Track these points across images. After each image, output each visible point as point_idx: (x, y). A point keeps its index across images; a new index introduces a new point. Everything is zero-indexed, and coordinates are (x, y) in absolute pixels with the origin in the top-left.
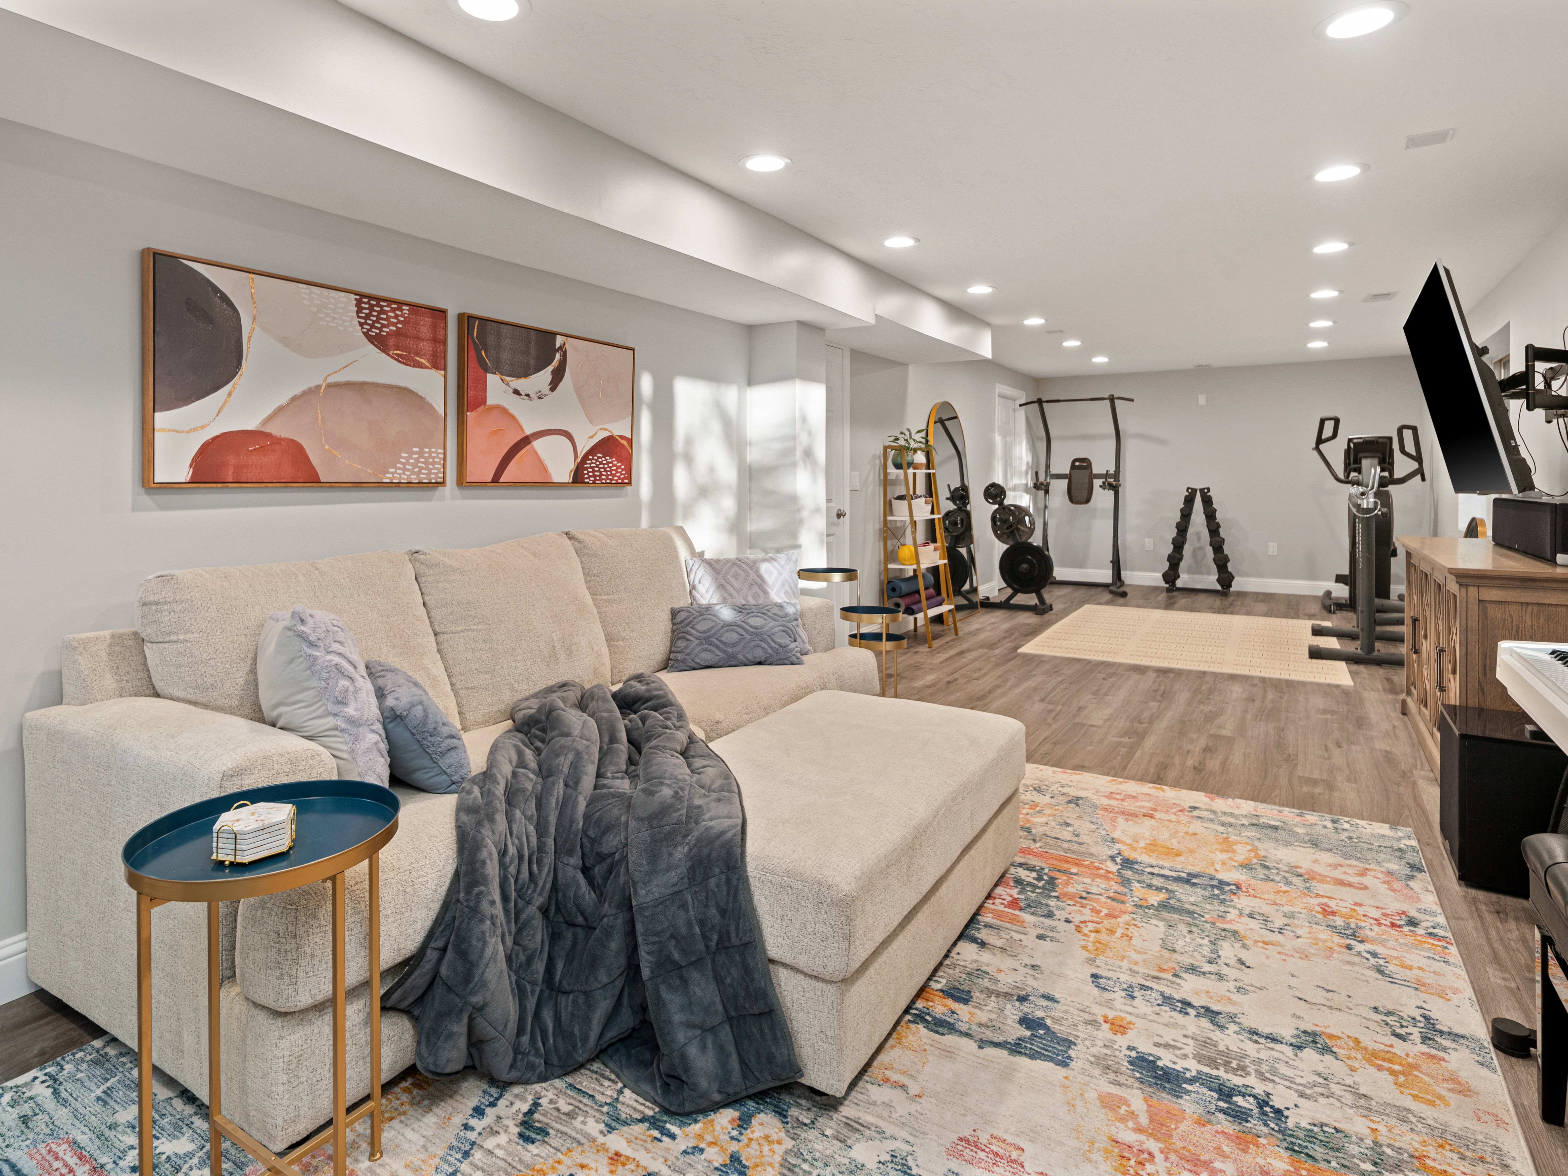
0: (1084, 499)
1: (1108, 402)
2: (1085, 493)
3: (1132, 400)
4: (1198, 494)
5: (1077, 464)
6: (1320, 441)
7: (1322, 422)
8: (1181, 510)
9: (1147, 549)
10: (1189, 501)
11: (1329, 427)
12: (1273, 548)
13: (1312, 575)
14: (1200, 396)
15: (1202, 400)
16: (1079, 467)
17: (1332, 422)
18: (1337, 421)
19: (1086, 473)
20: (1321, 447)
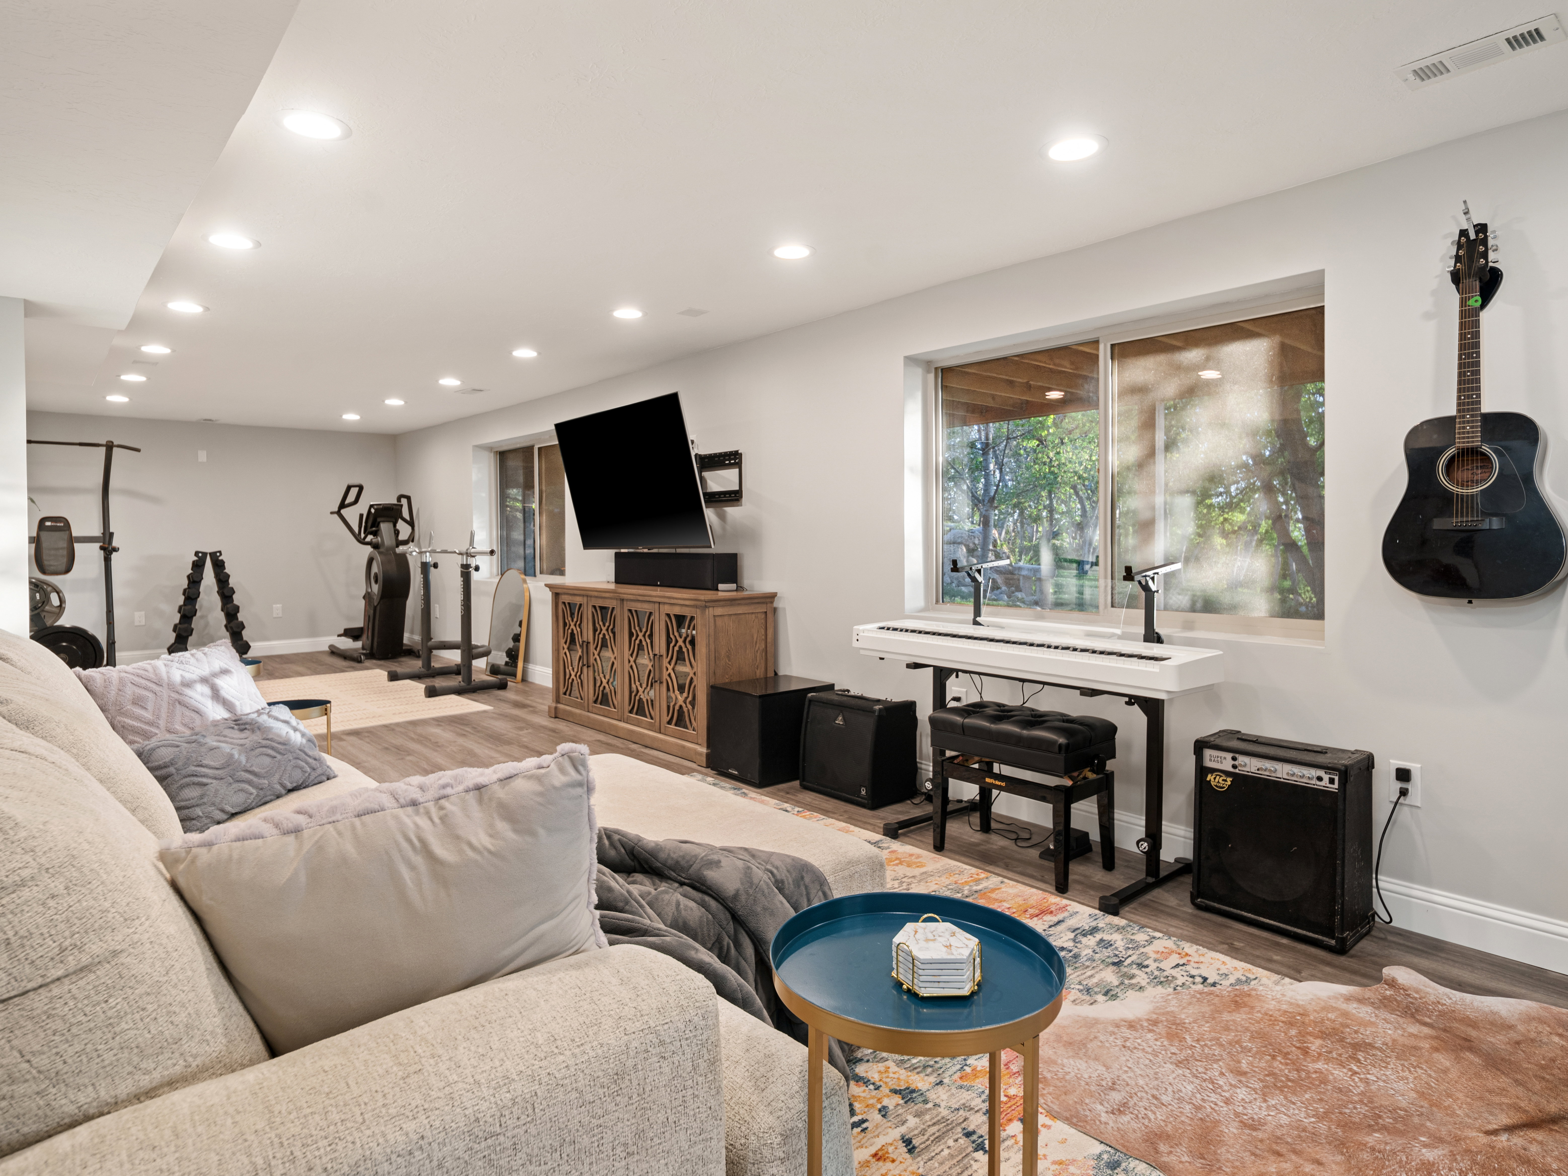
0: (63, 567)
1: (103, 450)
2: (65, 561)
3: (138, 450)
4: (208, 557)
5: (48, 524)
6: (343, 505)
7: (349, 488)
8: (188, 577)
9: (137, 623)
10: (198, 566)
11: (354, 492)
12: (277, 608)
13: (313, 632)
14: (200, 452)
15: (202, 456)
16: (50, 529)
17: (357, 489)
18: (361, 488)
19: (64, 535)
20: (343, 511)
